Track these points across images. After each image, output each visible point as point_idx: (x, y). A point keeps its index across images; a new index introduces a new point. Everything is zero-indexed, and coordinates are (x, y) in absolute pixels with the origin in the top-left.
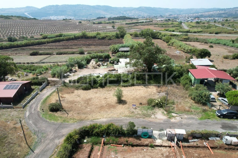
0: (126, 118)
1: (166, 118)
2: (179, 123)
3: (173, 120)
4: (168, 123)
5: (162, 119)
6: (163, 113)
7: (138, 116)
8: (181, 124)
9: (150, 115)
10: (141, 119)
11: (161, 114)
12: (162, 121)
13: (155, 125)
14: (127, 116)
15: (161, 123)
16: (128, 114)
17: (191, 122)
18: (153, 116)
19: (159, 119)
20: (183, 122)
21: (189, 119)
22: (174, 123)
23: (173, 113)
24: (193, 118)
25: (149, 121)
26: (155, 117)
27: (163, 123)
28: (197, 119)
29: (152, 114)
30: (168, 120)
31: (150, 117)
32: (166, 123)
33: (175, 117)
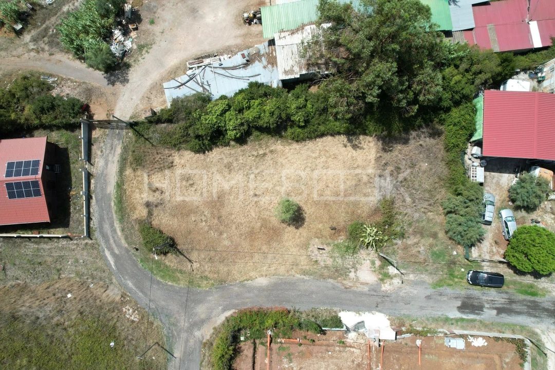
0: (303, 276)
1: (376, 279)
2: (394, 296)
3: (386, 287)
4: (375, 294)
6: (373, 263)
7: (326, 273)
9: (348, 269)
10: (330, 280)
11: (369, 267)
12: (366, 289)
14: (305, 273)
15: (362, 294)
16: (307, 267)
17: (415, 292)
18: (352, 275)
19: (362, 284)
21: (415, 284)
22: (386, 296)
23: (391, 266)
24: (423, 283)
25: (343, 288)
26: (356, 276)
27: (368, 293)
28: (429, 286)
29: (351, 268)
30: (377, 285)
31: (348, 275)
32: (372, 293)
33: (392, 278)
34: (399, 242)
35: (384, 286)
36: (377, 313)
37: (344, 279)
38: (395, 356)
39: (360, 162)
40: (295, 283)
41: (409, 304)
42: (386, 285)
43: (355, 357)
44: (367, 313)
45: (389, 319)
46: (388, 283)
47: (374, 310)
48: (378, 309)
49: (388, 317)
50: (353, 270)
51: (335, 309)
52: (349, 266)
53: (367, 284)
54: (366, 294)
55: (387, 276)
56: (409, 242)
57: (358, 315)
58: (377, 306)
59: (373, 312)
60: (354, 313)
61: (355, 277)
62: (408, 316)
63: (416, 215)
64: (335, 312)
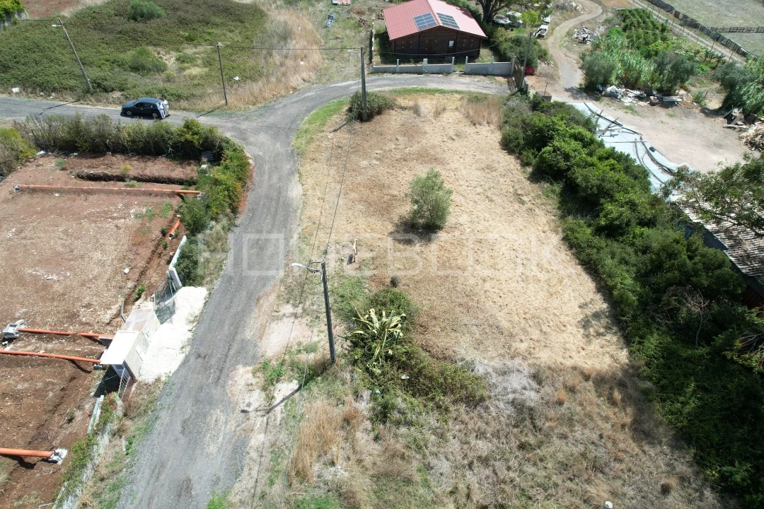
0: (297, 236)
1: (269, 354)
2: (216, 392)
3: (243, 375)
4: (232, 352)
5: (261, 334)
6: (311, 349)
8: (211, 402)
9: (302, 302)
10: (282, 274)
11: (301, 340)
12: (248, 334)
13: (233, 310)
14: (304, 238)
15: (237, 328)
17: (213, 449)
18: (288, 309)
19: (264, 327)
20: (217, 414)
21: (238, 448)
22: (222, 374)
23: (297, 387)
24: (236, 473)
25: (261, 294)
26: (284, 315)
27: (238, 337)
28: (219, 492)
29: (303, 308)
30: (254, 357)
31: (288, 302)
32: (235, 347)
33: (264, 389)
34: (364, 406)
35: (248, 372)
36: (182, 357)
37: (278, 297)
38: (52, 390)
39: (556, 338)
40: (286, 227)
41: (183, 432)
42: (251, 375)
43: (95, 311)
44: (190, 335)
45: (158, 380)
46: (254, 381)
47: (191, 350)
48: (192, 359)
49: (163, 379)
50: (299, 310)
51: (217, 283)
52: (308, 303)
53: (261, 338)
54: (236, 333)
55: (272, 379)
56: (363, 438)
57: (192, 319)
58: (199, 356)
59: (188, 349)
60: (197, 312)
61: (281, 313)
62: (147, 430)
63: (444, 466)
64: (212, 281)
